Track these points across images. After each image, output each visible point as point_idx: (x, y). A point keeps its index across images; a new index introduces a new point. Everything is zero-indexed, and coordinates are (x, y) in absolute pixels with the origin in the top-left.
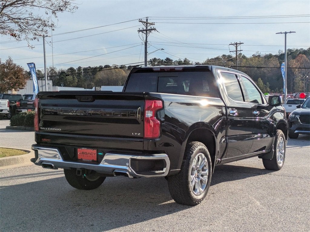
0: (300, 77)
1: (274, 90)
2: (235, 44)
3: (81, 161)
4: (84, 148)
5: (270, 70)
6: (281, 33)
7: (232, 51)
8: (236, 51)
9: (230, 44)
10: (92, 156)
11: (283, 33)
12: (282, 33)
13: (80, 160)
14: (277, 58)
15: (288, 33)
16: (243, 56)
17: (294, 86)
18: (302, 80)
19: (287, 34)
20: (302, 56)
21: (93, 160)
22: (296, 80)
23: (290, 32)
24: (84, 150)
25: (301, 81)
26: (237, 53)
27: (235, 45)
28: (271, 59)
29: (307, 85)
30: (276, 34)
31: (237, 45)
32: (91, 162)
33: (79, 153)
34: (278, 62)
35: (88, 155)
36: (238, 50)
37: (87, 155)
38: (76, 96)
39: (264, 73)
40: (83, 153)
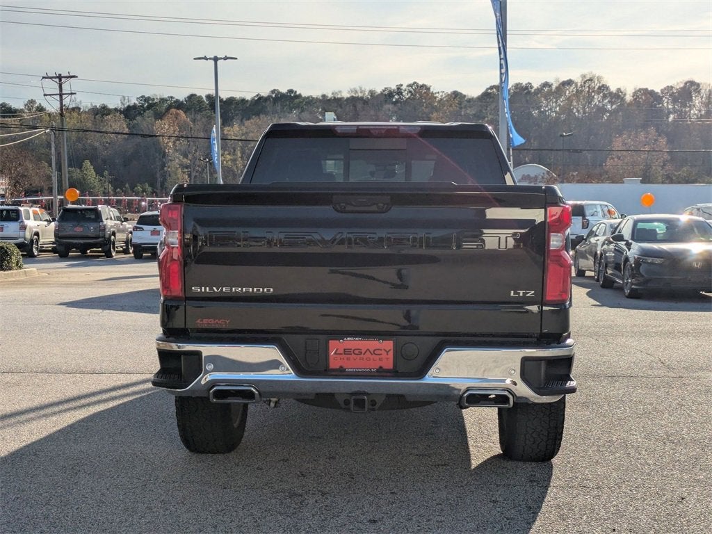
0: (177, 161)
1: (122, 189)
2: (57, 77)
3: (341, 372)
4: (352, 339)
5: (107, 142)
6: (205, 58)
7: (50, 95)
8: (61, 95)
9: (43, 78)
10: (378, 357)
11: (210, 59)
12: (207, 59)
13: (334, 370)
14: (122, 116)
15: (221, 59)
16: (38, 107)
17: (165, 180)
18: (183, 166)
19: (219, 62)
20: (177, 114)
21: (381, 367)
22: (169, 167)
23: (226, 58)
24: (351, 342)
25: (180, 170)
26: (61, 100)
27: (57, 80)
28: (109, 117)
29: (193, 177)
30: (195, 59)
31: (60, 80)
32: (376, 374)
33: (335, 353)
34: (125, 126)
35: (365, 357)
36: (64, 92)
37: (362, 356)
38: (334, 197)
39: (95, 149)
40: (346, 351)
